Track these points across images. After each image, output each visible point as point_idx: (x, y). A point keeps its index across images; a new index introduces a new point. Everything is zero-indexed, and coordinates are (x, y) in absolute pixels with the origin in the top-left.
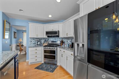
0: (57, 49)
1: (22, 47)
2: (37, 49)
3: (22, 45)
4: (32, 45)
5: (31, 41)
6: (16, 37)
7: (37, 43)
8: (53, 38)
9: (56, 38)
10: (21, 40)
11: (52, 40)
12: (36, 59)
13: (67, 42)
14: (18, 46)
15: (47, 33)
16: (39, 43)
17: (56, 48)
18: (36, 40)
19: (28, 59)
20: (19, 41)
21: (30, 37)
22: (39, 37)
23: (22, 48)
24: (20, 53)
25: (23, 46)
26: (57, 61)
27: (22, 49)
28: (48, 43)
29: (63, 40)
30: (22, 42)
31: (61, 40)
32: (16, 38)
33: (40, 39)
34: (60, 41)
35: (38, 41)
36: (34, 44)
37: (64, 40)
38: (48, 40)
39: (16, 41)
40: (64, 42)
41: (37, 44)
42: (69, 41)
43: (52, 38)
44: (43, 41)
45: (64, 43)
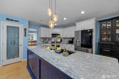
0: (60, 44)
5: (40, 40)
7: (45, 41)
34: (60, 40)
36: (42, 42)
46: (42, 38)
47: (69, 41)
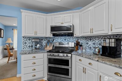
0: (71, 57)
1: (11, 51)
2: (35, 57)
3: (11, 48)
4: (27, 49)
5: (25, 43)
6: (2, 36)
7: (36, 46)
8: (61, 37)
9: (67, 37)
10: (10, 41)
11: (59, 41)
12: (34, 74)
13: (87, 44)
14: (5, 49)
15: (53, 29)
16: (38, 45)
17: (70, 55)
18: (33, 40)
19: (20, 73)
20: (7, 42)
21: (23, 35)
22: (39, 35)
23: (12, 53)
24: (9, 60)
25: (13, 49)
26: (71, 79)
27: (10, 55)
28: (53, 46)
29: (79, 41)
30: (12, 44)
31: (75, 40)
32: (3, 38)
33: (40, 39)
34: (74, 43)
35: (37, 43)
36: (29, 47)
37: (81, 41)
38: (53, 40)
39: (3, 42)
40: (80, 44)
41: (36, 48)
42: (90, 43)
43: (59, 37)
44: (44, 43)
45: (81, 46)
46: (29, 38)
47: (104, 48)
